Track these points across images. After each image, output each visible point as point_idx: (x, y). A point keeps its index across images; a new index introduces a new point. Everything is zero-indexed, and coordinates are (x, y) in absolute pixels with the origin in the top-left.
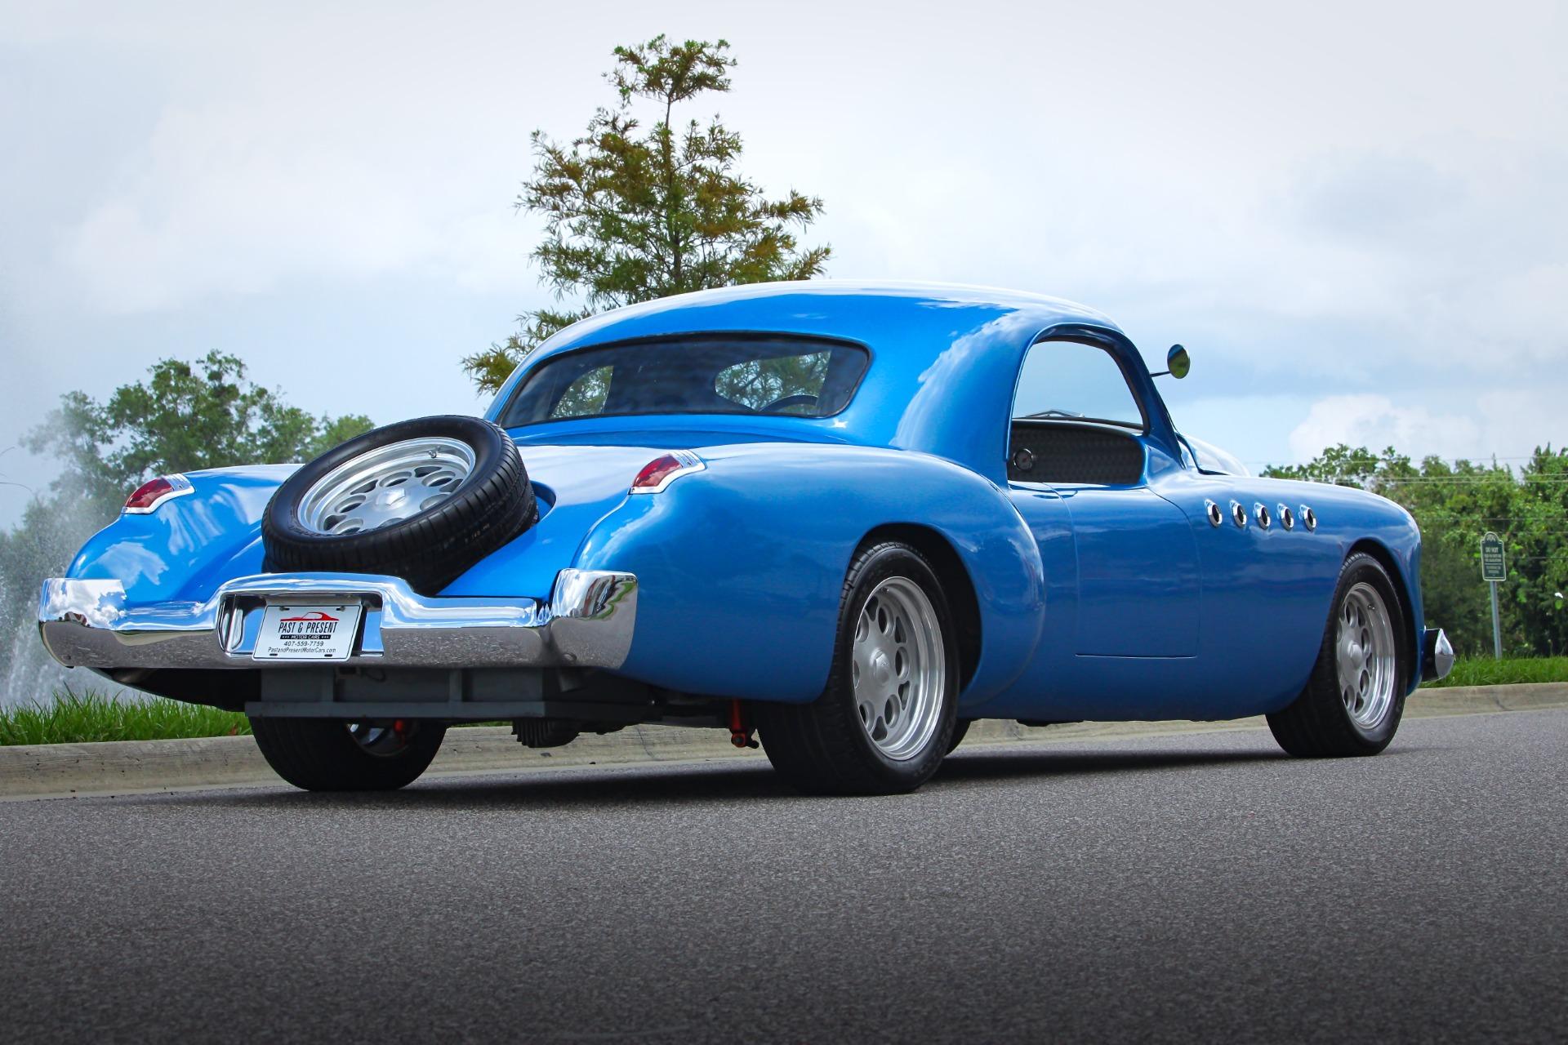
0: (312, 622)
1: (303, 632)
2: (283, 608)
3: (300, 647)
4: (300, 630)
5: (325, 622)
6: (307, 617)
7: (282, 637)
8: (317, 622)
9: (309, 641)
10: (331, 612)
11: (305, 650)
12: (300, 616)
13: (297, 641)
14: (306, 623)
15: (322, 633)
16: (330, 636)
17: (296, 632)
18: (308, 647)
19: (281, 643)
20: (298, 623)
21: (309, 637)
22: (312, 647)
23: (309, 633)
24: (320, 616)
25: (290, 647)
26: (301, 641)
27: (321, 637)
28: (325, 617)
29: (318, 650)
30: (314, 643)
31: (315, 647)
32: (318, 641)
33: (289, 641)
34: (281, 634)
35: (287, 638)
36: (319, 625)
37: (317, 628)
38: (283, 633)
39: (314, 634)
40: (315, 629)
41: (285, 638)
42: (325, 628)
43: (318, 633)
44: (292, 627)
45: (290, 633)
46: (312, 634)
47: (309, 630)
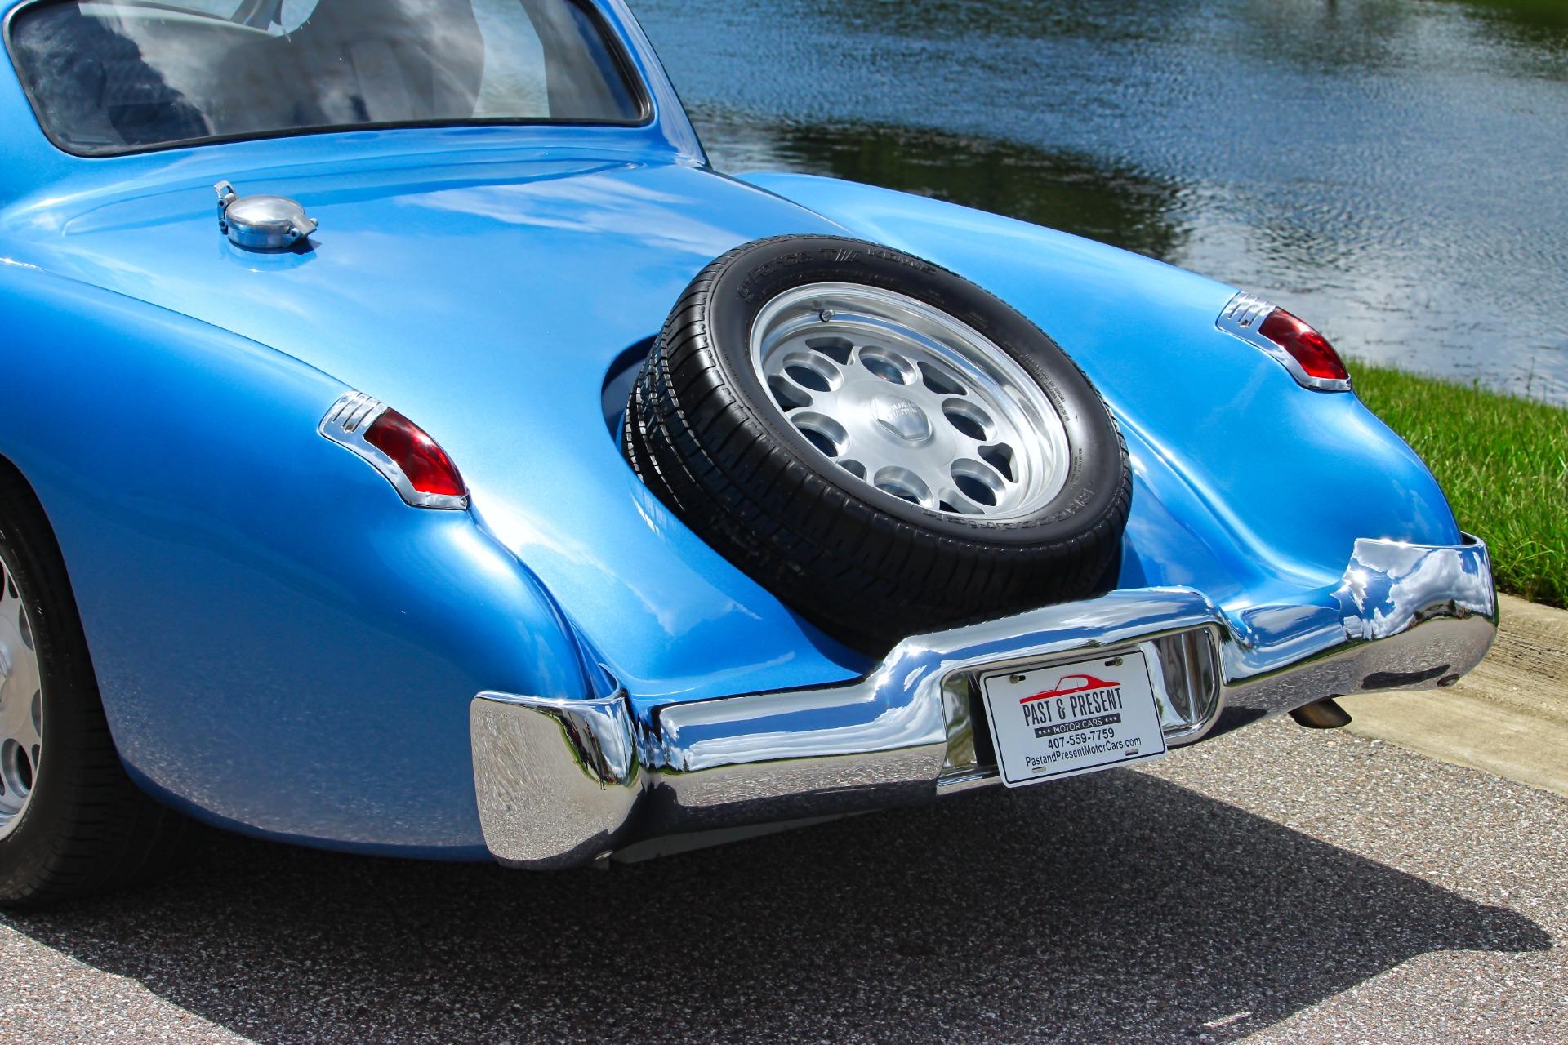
0: (1075, 695)
1: (1069, 718)
2: (1013, 678)
3: (1077, 747)
4: (1062, 713)
5: (1098, 690)
6: (1062, 688)
7: (1037, 734)
8: (1083, 693)
9: (1087, 731)
10: (1098, 670)
11: (1087, 750)
12: (1051, 687)
13: (1066, 735)
14: (1065, 698)
15: (1103, 713)
16: (1118, 718)
17: (1056, 720)
18: (1090, 743)
19: (1043, 746)
20: (1053, 700)
21: (1083, 724)
22: (1098, 742)
23: (1079, 717)
24: (1085, 682)
25: (1061, 749)
26: (1074, 733)
27: (1103, 721)
28: (1094, 683)
29: (1110, 746)
30: (1097, 734)
31: (1103, 741)
32: (1101, 728)
33: (1052, 737)
34: (1032, 727)
35: (1047, 734)
36: (1091, 698)
37: (1089, 704)
38: (1038, 726)
39: (1089, 716)
40: (1086, 706)
41: (1043, 735)
42: (1103, 701)
43: (1096, 715)
44: (1045, 710)
45: (1048, 724)
46: (1085, 717)
47: (1078, 710)
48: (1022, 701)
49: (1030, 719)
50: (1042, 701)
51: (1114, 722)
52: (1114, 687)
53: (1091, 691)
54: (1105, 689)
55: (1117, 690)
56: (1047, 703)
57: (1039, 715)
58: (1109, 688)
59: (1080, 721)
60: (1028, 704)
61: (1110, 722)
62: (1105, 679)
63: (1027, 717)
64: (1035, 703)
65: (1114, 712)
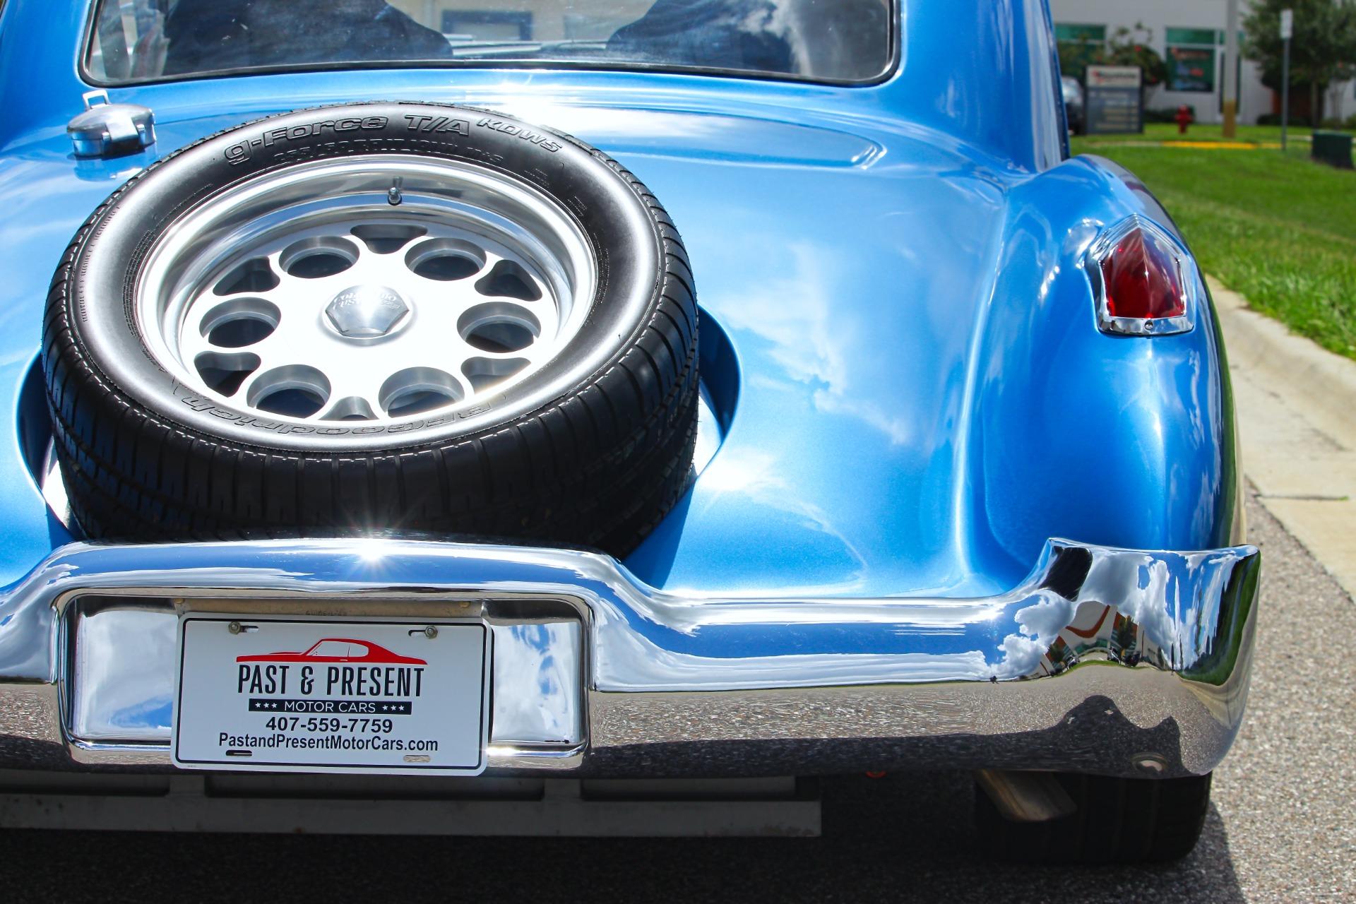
0: (340, 666)
1: (319, 693)
2: (238, 626)
3: (323, 735)
4: (306, 686)
5: (383, 666)
6: (319, 652)
7: (253, 705)
8: (355, 666)
9: (344, 718)
10: (392, 638)
11: (336, 743)
12: (301, 648)
13: (304, 717)
14: (320, 670)
15: (382, 697)
16: (407, 708)
17: (293, 693)
18: (345, 734)
19: (258, 724)
20: (295, 668)
21: (337, 706)
22: (359, 735)
23: (337, 694)
24: (362, 651)
25: (288, 733)
26: (319, 716)
27: (379, 707)
28: (377, 654)
29: (377, 742)
30: (360, 724)
31: (368, 735)
32: (372, 717)
33: (278, 715)
34: (247, 695)
35: (270, 709)
36: (366, 675)
37: (360, 681)
38: (256, 695)
39: (355, 697)
40: (354, 684)
41: (262, 709)
42: (387, 682)
43: (369, 697)
44: (278, 678)
45: (277, 695)
46: (347, 697)
47: (337, 687)
48: (239, 659)
49: (247, 685)
50: (277, 664)
51: (398, 712)
52: (413, 666)
53: (370, 665)
54: (397, 666)
55: (419, 671)
56: (284, 668)
57: (265, 681)
58: (405, 666)
59: (336, 703)
60: (252, 665)
61: (389, 711)
62: (400, 653)
63: (241, 680)
64: (263, 665)
65: (403, 698)
